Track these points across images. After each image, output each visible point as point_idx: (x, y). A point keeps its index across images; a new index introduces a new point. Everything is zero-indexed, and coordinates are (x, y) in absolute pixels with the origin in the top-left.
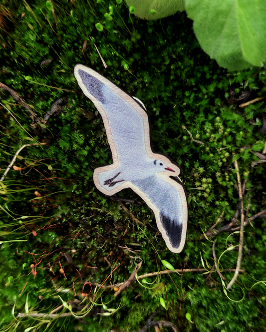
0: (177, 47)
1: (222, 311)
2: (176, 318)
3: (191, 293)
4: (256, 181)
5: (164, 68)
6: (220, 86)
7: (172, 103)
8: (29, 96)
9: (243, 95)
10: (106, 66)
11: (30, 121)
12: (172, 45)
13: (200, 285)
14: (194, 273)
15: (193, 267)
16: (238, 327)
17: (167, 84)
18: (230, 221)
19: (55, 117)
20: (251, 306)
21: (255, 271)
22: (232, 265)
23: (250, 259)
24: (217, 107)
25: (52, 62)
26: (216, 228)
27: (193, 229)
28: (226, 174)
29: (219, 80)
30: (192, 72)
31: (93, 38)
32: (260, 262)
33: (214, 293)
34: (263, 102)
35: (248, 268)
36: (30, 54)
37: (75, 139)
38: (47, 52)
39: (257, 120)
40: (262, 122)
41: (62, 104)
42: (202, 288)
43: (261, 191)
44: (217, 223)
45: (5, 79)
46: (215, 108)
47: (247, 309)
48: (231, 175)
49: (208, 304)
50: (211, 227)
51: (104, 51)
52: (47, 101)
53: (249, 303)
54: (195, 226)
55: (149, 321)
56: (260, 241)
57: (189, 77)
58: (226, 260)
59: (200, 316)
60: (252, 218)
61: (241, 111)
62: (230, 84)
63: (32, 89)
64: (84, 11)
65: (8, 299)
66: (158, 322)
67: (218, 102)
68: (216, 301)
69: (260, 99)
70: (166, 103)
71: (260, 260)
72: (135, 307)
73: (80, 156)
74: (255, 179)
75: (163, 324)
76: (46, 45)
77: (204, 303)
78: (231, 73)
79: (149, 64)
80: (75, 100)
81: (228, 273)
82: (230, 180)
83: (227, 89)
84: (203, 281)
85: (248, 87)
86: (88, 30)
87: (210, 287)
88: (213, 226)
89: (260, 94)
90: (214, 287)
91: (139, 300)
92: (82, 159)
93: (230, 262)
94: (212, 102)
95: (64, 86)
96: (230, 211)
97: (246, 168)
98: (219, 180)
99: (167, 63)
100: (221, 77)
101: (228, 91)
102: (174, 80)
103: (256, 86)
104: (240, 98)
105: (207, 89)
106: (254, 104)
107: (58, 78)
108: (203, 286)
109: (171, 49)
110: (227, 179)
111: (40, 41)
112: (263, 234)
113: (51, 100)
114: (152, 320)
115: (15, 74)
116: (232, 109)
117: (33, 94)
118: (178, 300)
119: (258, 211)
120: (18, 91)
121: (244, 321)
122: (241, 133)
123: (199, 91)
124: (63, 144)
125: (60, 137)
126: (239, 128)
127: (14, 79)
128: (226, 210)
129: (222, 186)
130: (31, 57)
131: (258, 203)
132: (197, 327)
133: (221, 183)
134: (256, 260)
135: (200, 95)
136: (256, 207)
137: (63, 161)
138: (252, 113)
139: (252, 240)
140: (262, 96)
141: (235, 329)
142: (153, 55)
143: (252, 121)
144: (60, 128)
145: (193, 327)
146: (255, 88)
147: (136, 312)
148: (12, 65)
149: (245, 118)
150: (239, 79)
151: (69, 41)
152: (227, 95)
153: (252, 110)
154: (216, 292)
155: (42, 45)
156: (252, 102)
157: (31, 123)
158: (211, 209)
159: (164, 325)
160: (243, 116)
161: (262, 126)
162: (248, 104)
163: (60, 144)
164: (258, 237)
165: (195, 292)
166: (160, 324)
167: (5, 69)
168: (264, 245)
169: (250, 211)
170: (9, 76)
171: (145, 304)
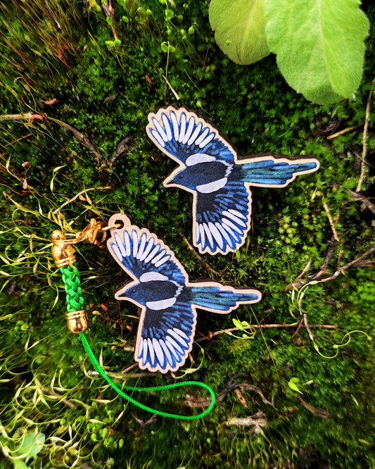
0: (254, 75)
1: (312, 374)
2: (258, 380)
3: (276, 352)
4: (348, 224)
5: (240, 99)
6: (305, 115)
7: (249, 137)
8: (93, 136)
9: (331, 125)
10: (177, 98)
11: (95, 163)
12: (250, 73)
13: (287, 343)
14: (279, 329)
15: (277, 323)
16: (331, 392)
17: (242, 116)
18: (319, 270)
20: (346, 366)
22: (321, 320)
23: (343, 314)
24: (301, 140)
25: (116, 98)
26: (303, 278)
27: (277, 280)
28: (313, 216)
30: (272, 101)
31: (161, 69)
32: (354, 317)
33: (302, 352)
34: (354, 133)
35: (341, 323)
36: (94, 90)
37: (144, 183)
38: (111, 87)
39: (349, 154)
40: (354, 156)
41: (129, 144)
42: (288, 346)
43: (354, 236)
44: (303, 273)
45: (67, 118)
46: (299, 141)
47: (342, 371)
48: (319, 217)
49: (296, 364)
50: (297, 276)
51: (174, 83)
52: (113, 141)
53: (343, 363)
54: (279, 276)
55: (230, 383)
56: (354, 293)
57: (268, 107)
58: (315, 314)
60: (345, 267)
61: (330, 143)
62: (316, 113)
63: (96, 129)
64: (151, 40)
65: (73, 360)
66: (240, 385)
67: (302, 134)
68: (305, 362)
69: (352, 128)
70: (242, 139)
71: (355, 314)
72: (213, 368)
73: (149, 201)
74: (348, 222)
75: (245, 387)
76: (109, 79)
79: (223, 96)
80: (143, 138)
81: (317, 329)
82: (318, 223)
83: (312, 119)
84: (290, 338)
85: (336, 116)
86: (156, 61)
87: (297, 345)
88: (300, 276)
89: (350, 123)
90: (301, 345)
92: (151, 205)
93: (320, 317)
94: (295, 135)
95: (130, 123)
96: (319, 258)
98: (305, 223)
99: (244, 93)
100: (305, 105)
101: (314, 121)
102: (251, 111)
103: (346, 114)
104: (328, 130)
105: (289, 120)
106: (344, 135)
107: (124, 115)
108: (290, 343)
109: (248, 78)
110: (315, 222)
111: (104, 75)
112: (358, 285)
113: (117, 139)
114: (233, 382)
115: (78, 112)
116: (319, 142)
117: (97, 134)
118: (261, 359)
119: (353, 259)
120: (81, 131)
121: (338, 385)
122: (330, 168)
123: (280, 122)
124: (132, 188)
125: (128, 181)
126: (328, 163)
127: (77, 118)
128: (315, 257)
129: (308, 229)
130: (95, 93)
131: (352, 250)
132: (283, 391)
133: (307, 226)
134: (350, 315)
135: (282, 127)
136: (349, 254)
137: (131, 207)
138: (343, 145)
139: (345, 291)
140: (353, 125)
141: (327, 395)
142: (227, 86)
143: (342, 155)
144: (127, 171)
145: (278, 391)
146: (346, 117)
147: (213, 374)
149: (335, 152)
150: (326, 108)
151: (135, 75)
152: (312, 126)
153: (342, 142)
154: (305, 351)
155: (106, 79)
156: (342, 132)
157: (96, 165)
158: (297, 254)
159: (247, 389)
160: (331, 149)
161: (353, 162)
162: (337, 135)
163: (128, 188)
164: (352, 289)
165: (280, 350)
166: (242, 388)
167: (66, 107)
168: (359, 298)
169: (342, 259)
170: (72, 115)
171: (224, 364)
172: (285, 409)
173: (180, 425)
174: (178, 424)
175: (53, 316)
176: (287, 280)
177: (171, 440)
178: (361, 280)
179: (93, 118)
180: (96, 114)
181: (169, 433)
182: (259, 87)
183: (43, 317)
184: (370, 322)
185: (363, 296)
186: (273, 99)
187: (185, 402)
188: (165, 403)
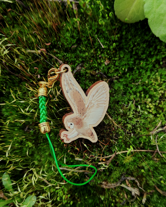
2: (136, 176)
5: (130, 50)
6: (158, 57)
7: (134, 66)
8: (66, 62)
12: (135, 39)
13: (150, 159)
14: (146, 152)
15: (146, 149)
17: (131, 57)
18: (165, 126)
19: (78, 72)
25: (77, 47)
26: (157, 129)
27: (145, 129)
28: (162, 102)
29: (157, 55)
33: (157, 164)
36: (67, 43)
37: (87, 84)
38: (75, 42)
41: (81, 66)
44: (157, 127)
46: (155, 69)
48: (164, 102)
49: (154, 170)
50: (155, 128)
51: (102, 41)
52: (74, 65)
54: (146, 128)
57: (142, 54)
58: (163, 147)
59: (150, 176)
62: (163, 57)
63: (67, 59)
66: (127, 178)
67: (157, 66)
68: (158, 169)
70: (131, 67)
72: (116, 169)
76: (74, 38)
78: (163, 52)
80: (88, 64)
83: (161, 59)
86: (94, 32)
87: (154, 160)
91: (117, 166)
93: (165, 148)
95: (82, 58)
96: (165, 121)
99: (132, 47)
100: (158, 53)
101: (162, 61)
102: (135, 55)
105: (151, 60)
107: (80, 54)
109: (133, 41)
110: (163, 104)
111: (72, 37)
113: (76, 64)
114: (124, 176)
115: (60, 52)
116: (164, 70)
118: (138, 166)
120: (61, 60)
124: (82, 86)
125: (80, 83)
127: (59, 54)
132: (148, 182)
135: (148, 63)
145: (146, 182)
147: (116, 172)
148: (58, 48)
152: (161, 63)
159: (131, 179)
165: (147, 162)
167: (55, 50)
170: (57, 53)
171: (121, 168)
172: (149, 191)
173: (99, 196)
174: (98, 196)
175: (44, 142)
176: (150, 129)
177: (95, 204)
179: (66, 55)
180: (68, 54)
181: (94, 200)
182: (138, 44)
183: (39, 142)
186: (145, 50)
187: (102, 186)
188: (92, 185)
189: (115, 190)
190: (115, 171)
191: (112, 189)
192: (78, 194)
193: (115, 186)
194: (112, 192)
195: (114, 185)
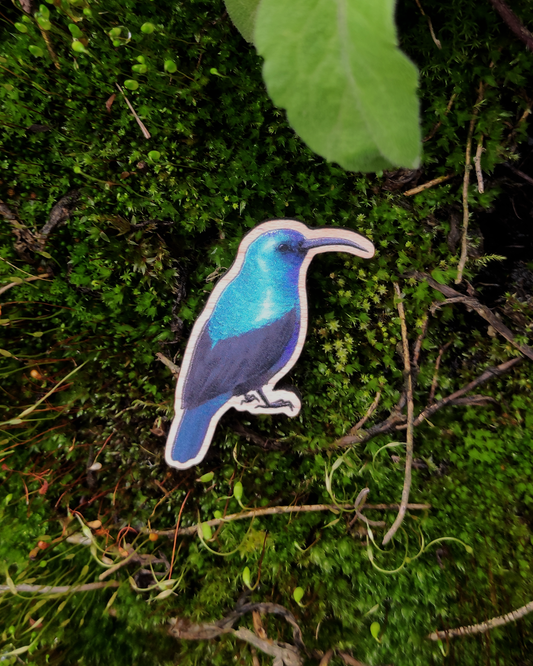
3: (320, 552)
4: (448, 332)
8: (10, 194)
9: (409, 173)
10: (147, 135)
11: (13, 239)
13: (336, 534)
14: (324, 513)
17: (262, 159)
19: (60, 228)
20: (443, 575)
21: (448, 508)
23: (439, 484)
24: (360, 196)
26: (363, 427)
27: (320, 430)
28: (380, 324)
32: (458, 490)
35: (435, 501)
37: (96, 268)
41: (70, 206)
42: (340, 541)
43: (459, 351)
44: (365, 418)
46: (356, 197)
48: (390, 325)
50: (353, 425)
52: (44, 202)
53: (438, 570)
55: (242, 601)
56: (460, 449)
59: (340, 595)
61: (410, 201)
63: (15, 182)
66: (258, 605)
67: (361, 186)
68: (371, 567)
69: (446, 177)
71: (460, 486)
72: (212, 576)
74: (446, 329)
75: (267, 608)
76: (37, 102)
77: (347, 569)
82: (390, 335)
84: (344, 526)
87: (357, 539)
88: (360, 424)
89: (442, 170)
95: (71, 174)
96: (390, 392)
97: (420, 312)
98: (370, 337)
103: (432, 157)
106: (435, 187)
108: (343, 537)
110: (385, 335)
112: (466, 435)
113: (52, 199)
114: (247, 601)
116: (391, 201)
117: (17, 190)
119: (456, 388)
121: (430, 604)
122: (409, 244)
126: (405, 235)
128: (384, 392)
129: (372, 348)
131: (454, 375)
133: (374, 342)
134: (452, 487)
136: (450, 382)
140: (448, 172)
143: (430, 221)
144: (69, 247)
145: (327, 615)
147: (214, 585)
152: (380, 174)
155: (30, 104)
156: (429, 184)
157: (15, 242)
158: (352, 390)
159: (270, 611)
162: (420, 188)
164: (455, 441)
165: (327, 548)
166: (262, 610)
168: (467, 457)
169: (438, 389)
171: (232, 571)
172: (341, 645)
176: (338, 431)
178: (470, 426)
184: (486, 498)
185: (474, 454)
187: (170, 630)
188: (134, 631)
189: (217, 645)
190: (210, 581)
191: (206, 641)
192: (86, 661)
193: (216, 634)
194: (205, 651)
195: (214, 630)
